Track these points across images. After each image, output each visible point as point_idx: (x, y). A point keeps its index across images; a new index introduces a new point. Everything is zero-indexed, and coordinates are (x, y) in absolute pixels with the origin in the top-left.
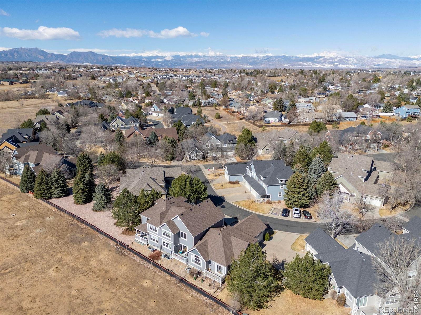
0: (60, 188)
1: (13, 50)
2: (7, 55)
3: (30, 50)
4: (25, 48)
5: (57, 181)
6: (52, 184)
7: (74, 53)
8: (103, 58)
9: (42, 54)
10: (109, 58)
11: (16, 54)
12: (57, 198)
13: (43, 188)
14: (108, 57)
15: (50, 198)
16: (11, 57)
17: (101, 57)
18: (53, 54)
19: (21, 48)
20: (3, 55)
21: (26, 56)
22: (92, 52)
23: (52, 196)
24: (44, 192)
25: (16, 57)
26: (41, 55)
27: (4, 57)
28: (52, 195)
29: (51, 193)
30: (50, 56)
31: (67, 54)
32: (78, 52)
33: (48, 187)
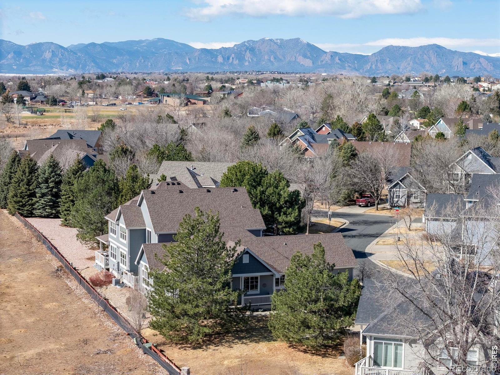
0: (50, 197)
1: (243, 44)
2: (228, 58)
3: (283, 45)
4: (271, 40)
5: (46, 181)
6: (38, 186)
7: (388, 49)
8: (465, 63)
9: (309, 54)
10: (484, 63)
11: (248, 55)
12: (41, 217)
13: (22, 193)
14: (482, 60)
15: (31, 215)
16: (236, 62)
17: (461, 60)
18: (336, 53)
19: (263, 40)
20: (220, 59)
21: (270, 60)
22: (439, 47)
23: (34, 212)
24: (21, 199)
25: (247, 64)
26: (305, 56)
27: (221, 63)
28: (33, 209)
29: (33, 205)
30: (327, 58)
31: (370, 54)
32: (399, 48)
33: (29, 190)
